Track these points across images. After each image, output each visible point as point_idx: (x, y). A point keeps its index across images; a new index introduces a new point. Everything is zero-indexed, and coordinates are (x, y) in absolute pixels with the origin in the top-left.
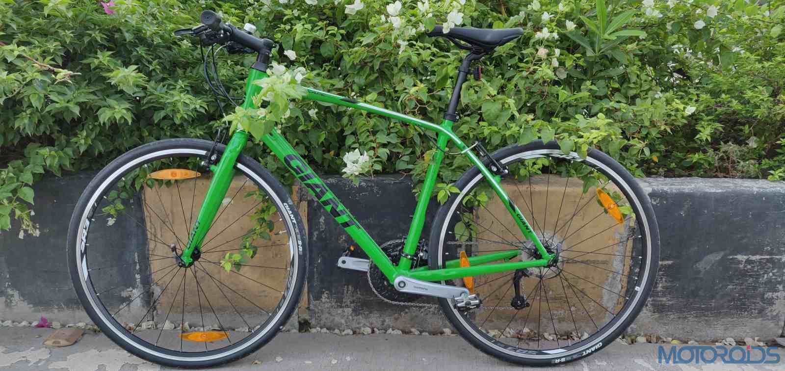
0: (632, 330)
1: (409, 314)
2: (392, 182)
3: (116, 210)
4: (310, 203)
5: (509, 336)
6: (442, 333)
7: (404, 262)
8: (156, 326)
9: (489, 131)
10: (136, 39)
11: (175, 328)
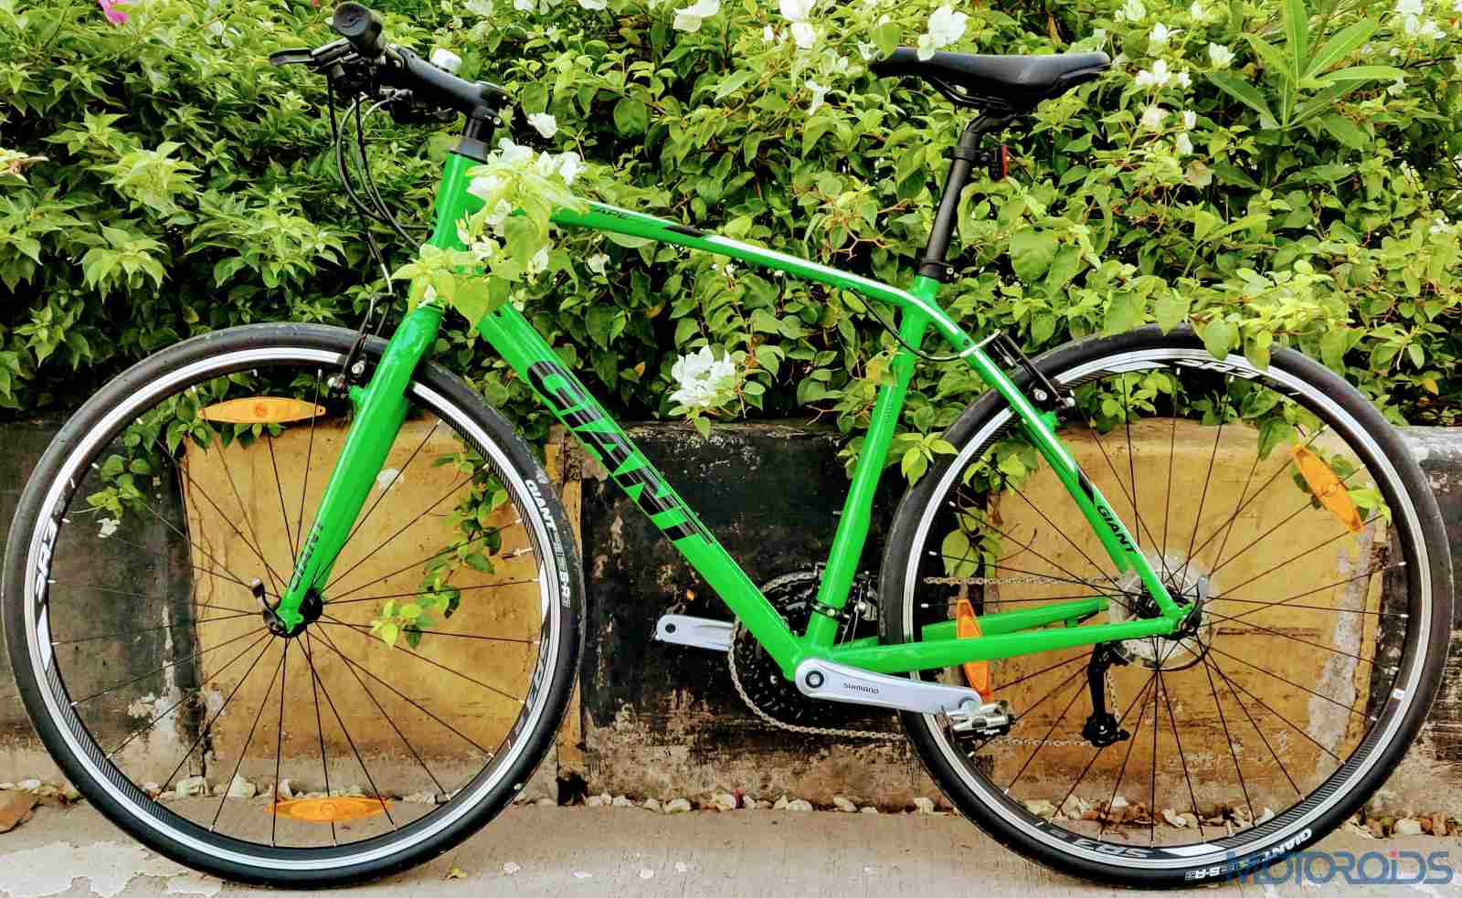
0: (1384, 805)
1: (828, 761)
2: (788, 435)
3: (121, 501)
4: (588, 485)
5: (1075, 815)
6: (911, 808)
7: (820, 625)
8: (211, 789)
9: (1026, 308)
10: (175, 87)
11: (257, 793)
